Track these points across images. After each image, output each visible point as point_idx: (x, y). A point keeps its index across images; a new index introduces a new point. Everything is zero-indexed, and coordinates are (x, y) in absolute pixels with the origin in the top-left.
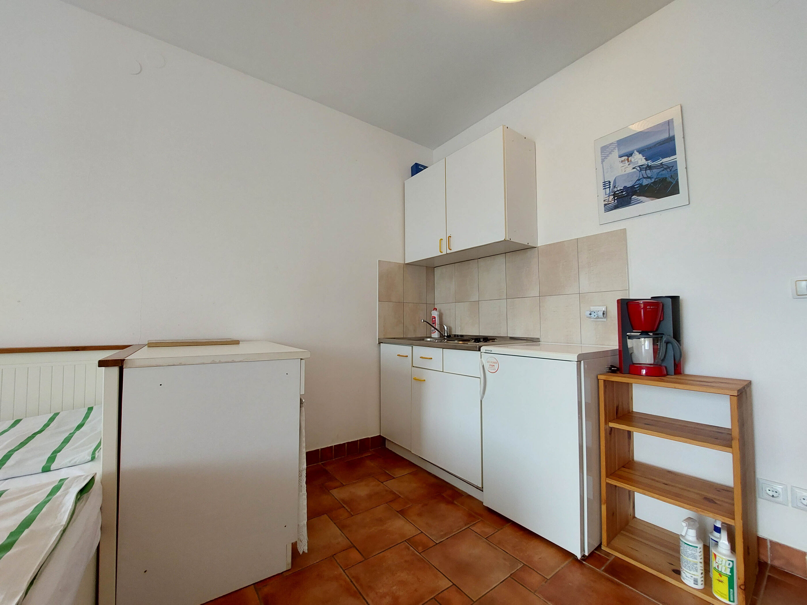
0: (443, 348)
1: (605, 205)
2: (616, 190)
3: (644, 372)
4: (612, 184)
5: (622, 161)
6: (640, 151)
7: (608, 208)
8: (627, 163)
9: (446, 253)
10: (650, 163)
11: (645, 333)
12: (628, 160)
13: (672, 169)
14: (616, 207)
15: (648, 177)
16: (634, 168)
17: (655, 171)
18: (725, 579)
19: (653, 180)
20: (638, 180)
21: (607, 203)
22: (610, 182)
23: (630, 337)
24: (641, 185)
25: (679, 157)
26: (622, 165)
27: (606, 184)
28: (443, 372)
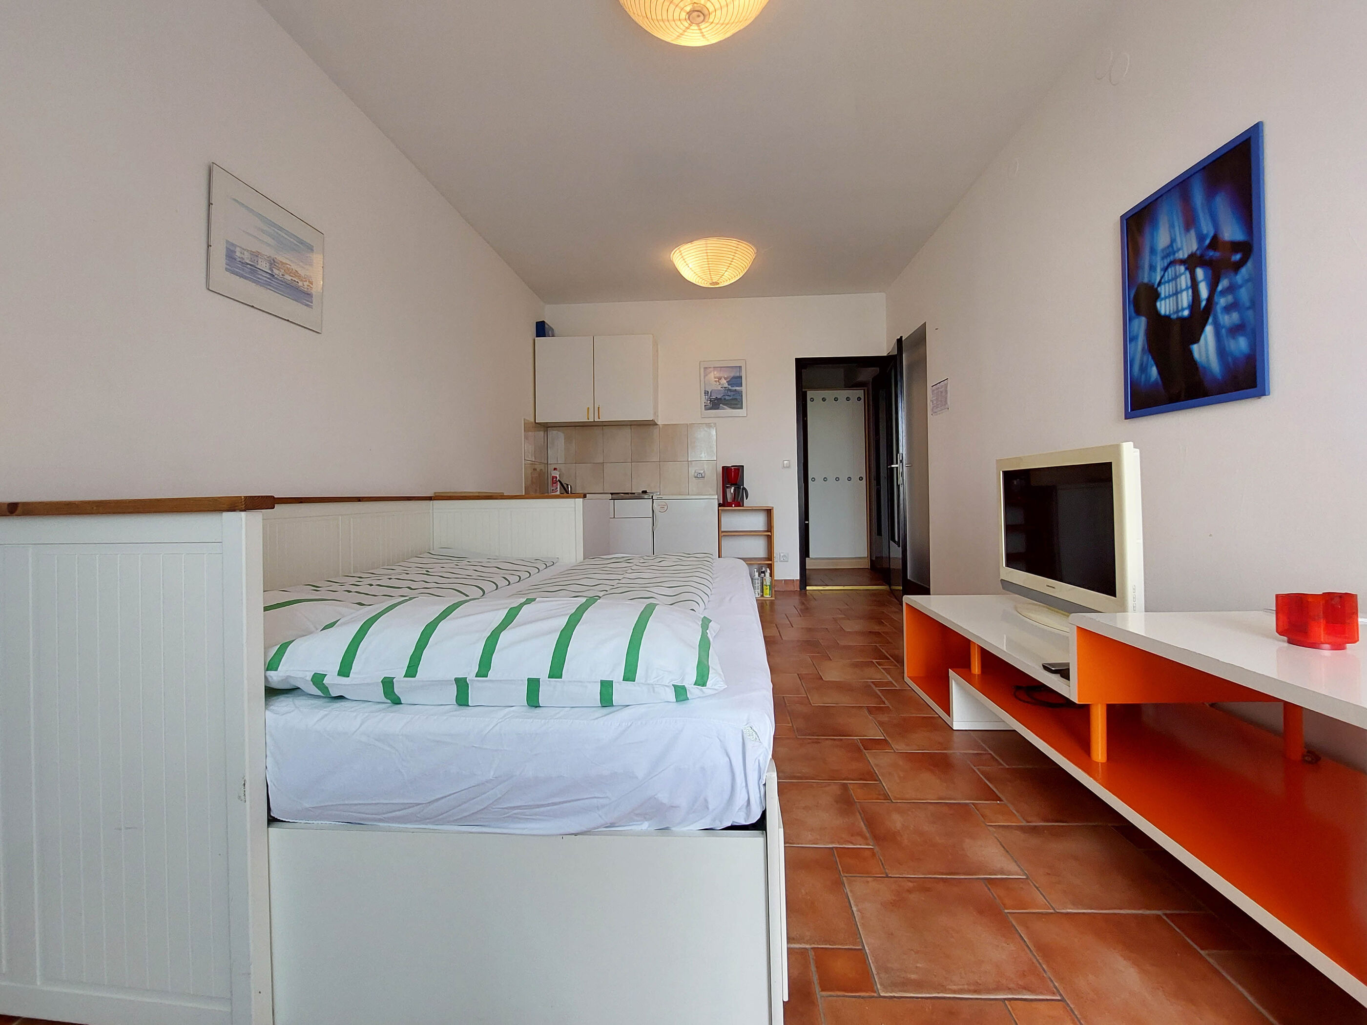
0: (614, 500)
1: (705, 405)
2: (711, 397)
3: (733, 505)
4: (709, 393)
5: (716, 381)
6: (725, 379)
7: (707, 408)
8: (718, 383)
9: (593, 420)
10: (730, 388)
11: (732, 485)
12: (719, 381)
13: (740, 393)
14: (711, 409)
15: (728, 396)
16: (722, 388)
17: (733, 393)
18: (768, 587)
19: (731, 398)
20: (724, 395)
21: (706, 404)
22: (708, 392)
23: (727, 487)
24: (725, 399)
25: (743, 388)
26: (715, 383)
27: (706, 393)
28: (614, 518)
